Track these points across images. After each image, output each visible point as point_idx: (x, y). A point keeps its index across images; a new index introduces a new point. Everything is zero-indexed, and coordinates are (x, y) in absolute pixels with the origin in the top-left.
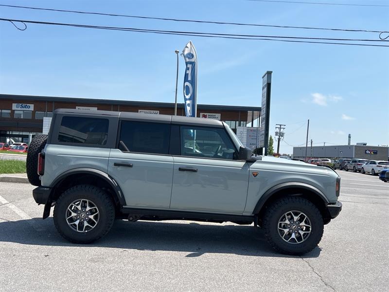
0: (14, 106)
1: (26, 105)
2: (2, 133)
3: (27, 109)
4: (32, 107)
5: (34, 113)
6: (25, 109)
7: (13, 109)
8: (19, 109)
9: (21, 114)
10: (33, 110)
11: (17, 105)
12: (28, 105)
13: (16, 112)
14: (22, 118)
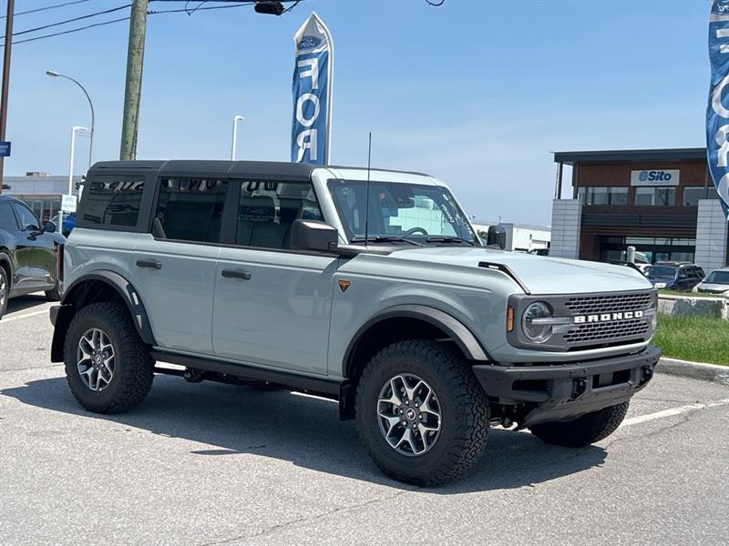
0: (636, 177)
1: (663, 173)
2: (611, 241)
3: (664, 182)
4: (675, 177)
5: (680, 189)
6: (659, 182)
7: (632, 184)
8: (646, 183)
9: (651, 195)
10: (678, 184)
11: (641, 174)
12: (666, 172)
13: (639, 191)
14: (653, 204)
